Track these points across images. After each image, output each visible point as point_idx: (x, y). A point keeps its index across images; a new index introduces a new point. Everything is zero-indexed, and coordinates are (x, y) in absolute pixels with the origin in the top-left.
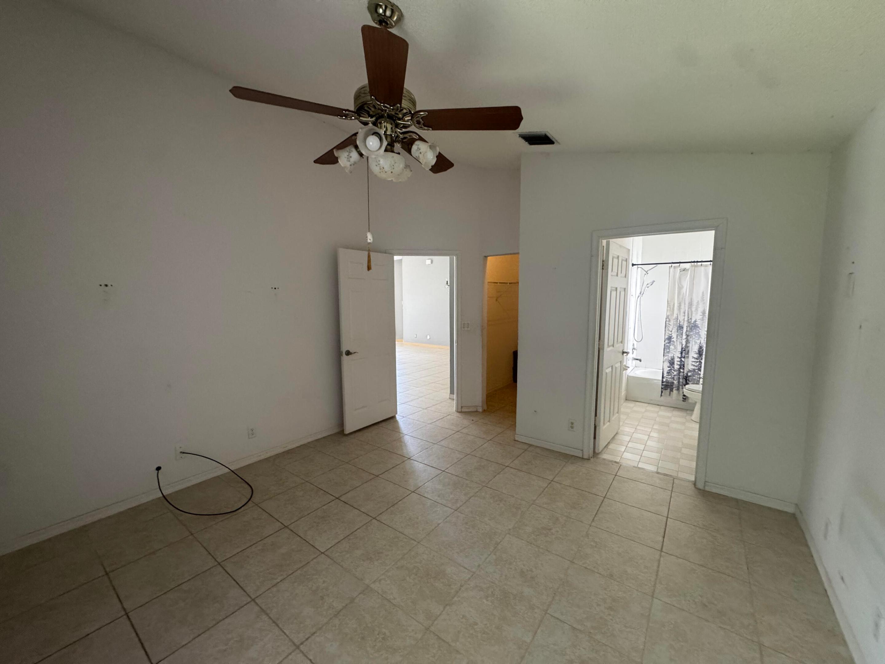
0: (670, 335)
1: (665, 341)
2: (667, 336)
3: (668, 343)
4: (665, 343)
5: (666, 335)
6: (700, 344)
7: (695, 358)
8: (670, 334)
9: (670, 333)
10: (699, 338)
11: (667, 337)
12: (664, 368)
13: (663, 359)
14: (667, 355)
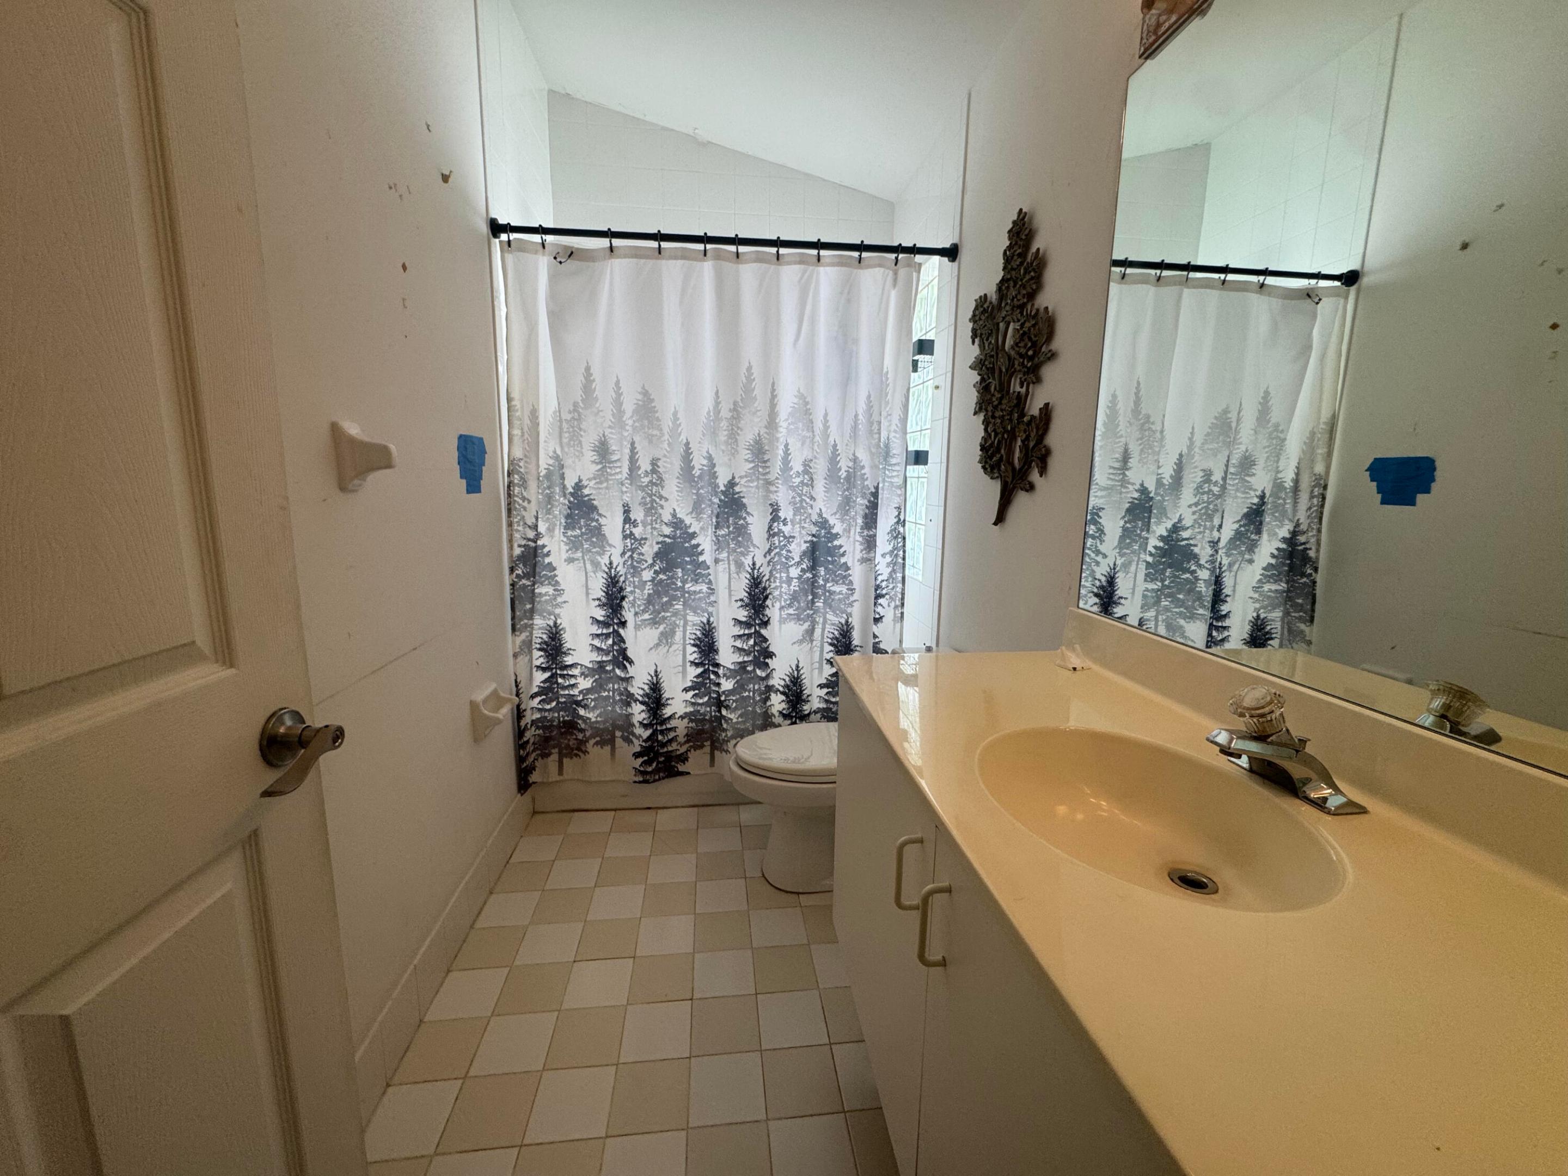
0: (532, 544)
1: (512, 570)
2: (520, 546)
3: (526, 576)
4: (514, 575)
5: (515, 545)
6: (610, 569)
7: (598, 622)
8: (529, 540)
9: (531, 534)
10: (602, 547)
11: (517, 551)
12: (518, 680)
13: (514, 642)
14: (526, 626)
